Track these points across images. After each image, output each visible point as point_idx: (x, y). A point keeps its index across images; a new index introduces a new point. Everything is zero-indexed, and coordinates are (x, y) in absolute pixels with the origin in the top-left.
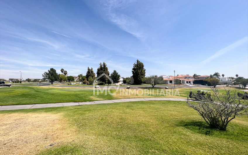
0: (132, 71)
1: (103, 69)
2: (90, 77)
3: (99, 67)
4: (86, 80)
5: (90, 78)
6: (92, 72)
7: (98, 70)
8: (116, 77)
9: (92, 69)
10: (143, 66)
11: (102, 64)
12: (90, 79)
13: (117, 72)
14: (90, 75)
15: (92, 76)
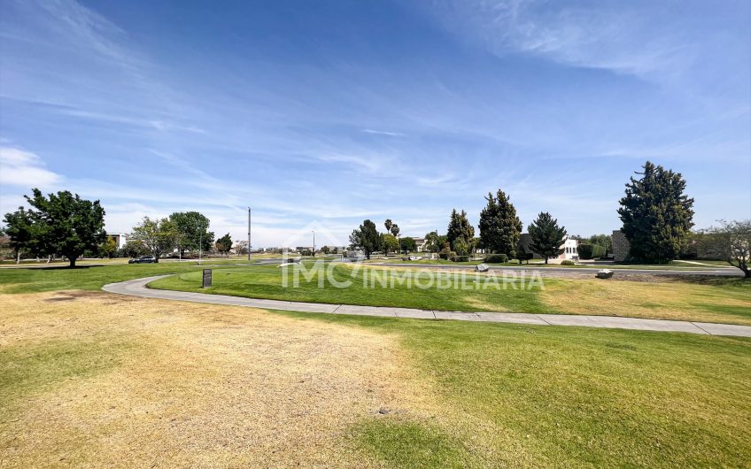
0: (620, 211)
1: (499, 212)
2: (458, 239)
3: (485, 205)
4: (449, 248)
5: (461, 244)
6: (464, 223)
7: (483, 215)
8: (548, 235)
9: (463, 215)
10: (678, 185)
11: (495, 196)
12: (459, 245)
13: (553, 218)
14: (458, 234)
15: (466, 237)
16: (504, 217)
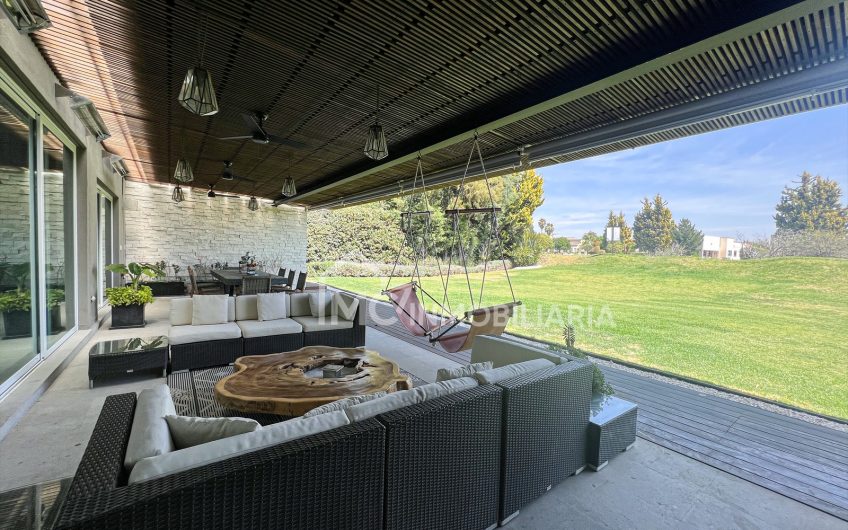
1: (653, 216)
4: (599, 247)
6: (621, 224)
8: (685, 237)
11: (651, 201)
13: (692, 223)
16: (658, 220)
